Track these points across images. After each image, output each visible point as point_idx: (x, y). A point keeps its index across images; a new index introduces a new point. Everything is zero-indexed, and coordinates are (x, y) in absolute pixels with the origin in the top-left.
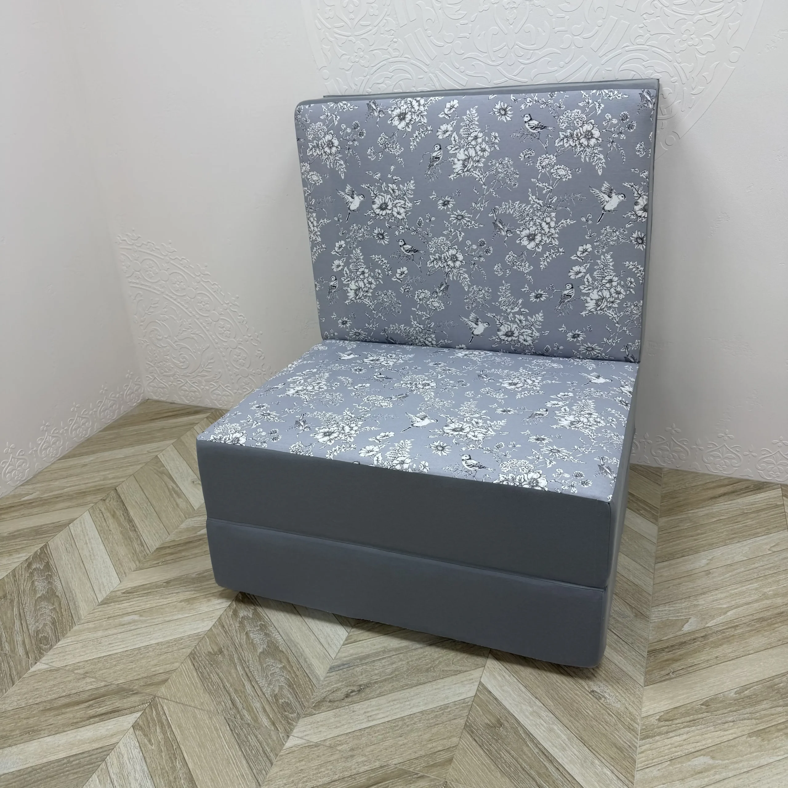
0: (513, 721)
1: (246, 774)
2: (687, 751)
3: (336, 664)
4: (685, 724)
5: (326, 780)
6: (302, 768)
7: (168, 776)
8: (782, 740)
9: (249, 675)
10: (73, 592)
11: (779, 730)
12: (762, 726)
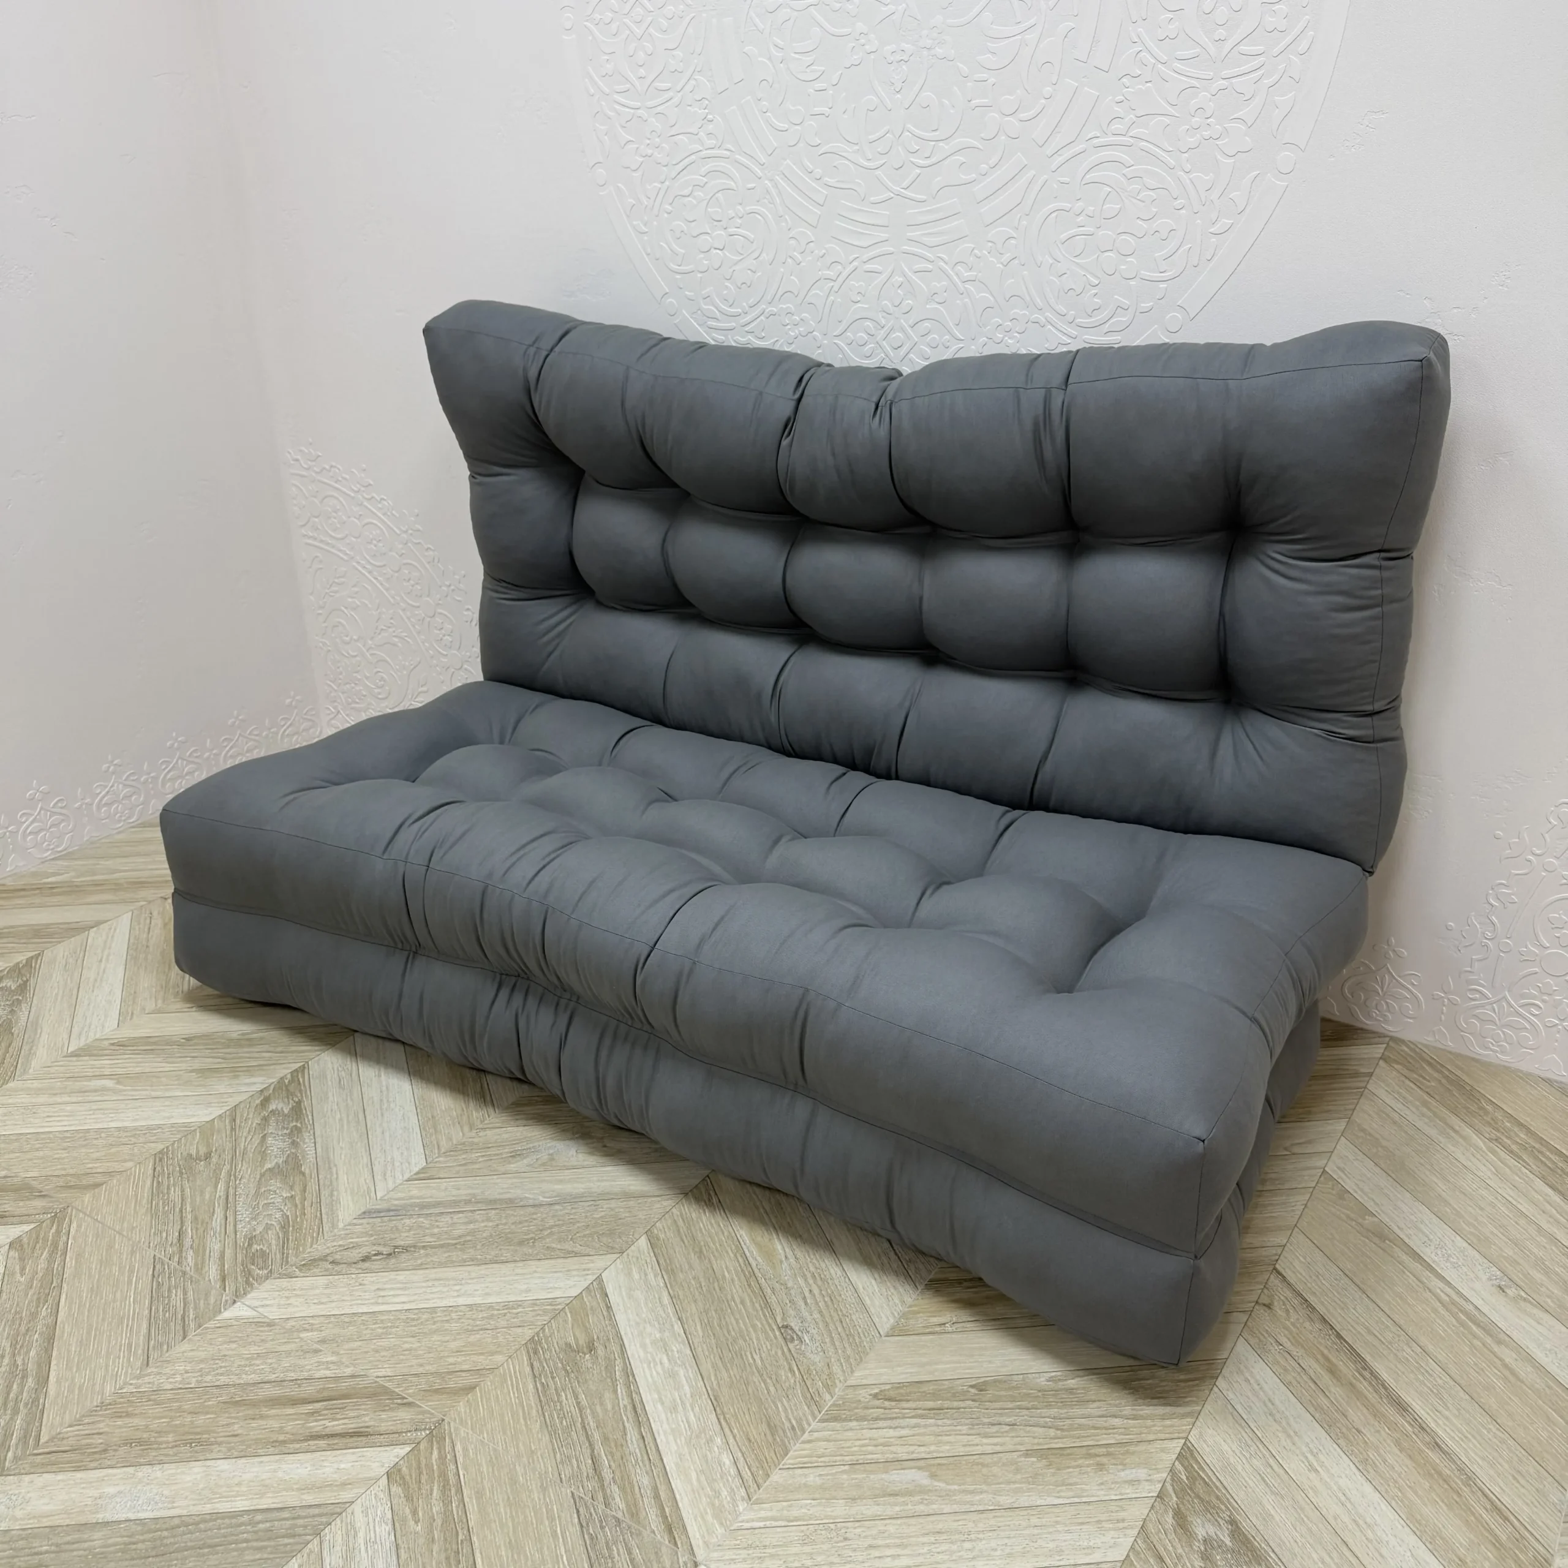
0: (615, 1348)
1: (137, 1345)
2: (891, 1456)
3: (378, 1207)
4: (920, 1412)
5: (253, 1378)
6: (227, 1353)
7: (20, 1325)
8: (1087, 1473)
9: (230, 1199)
10: (39, 1031)
11: (1090, 1456)
12: (1063, 1443)
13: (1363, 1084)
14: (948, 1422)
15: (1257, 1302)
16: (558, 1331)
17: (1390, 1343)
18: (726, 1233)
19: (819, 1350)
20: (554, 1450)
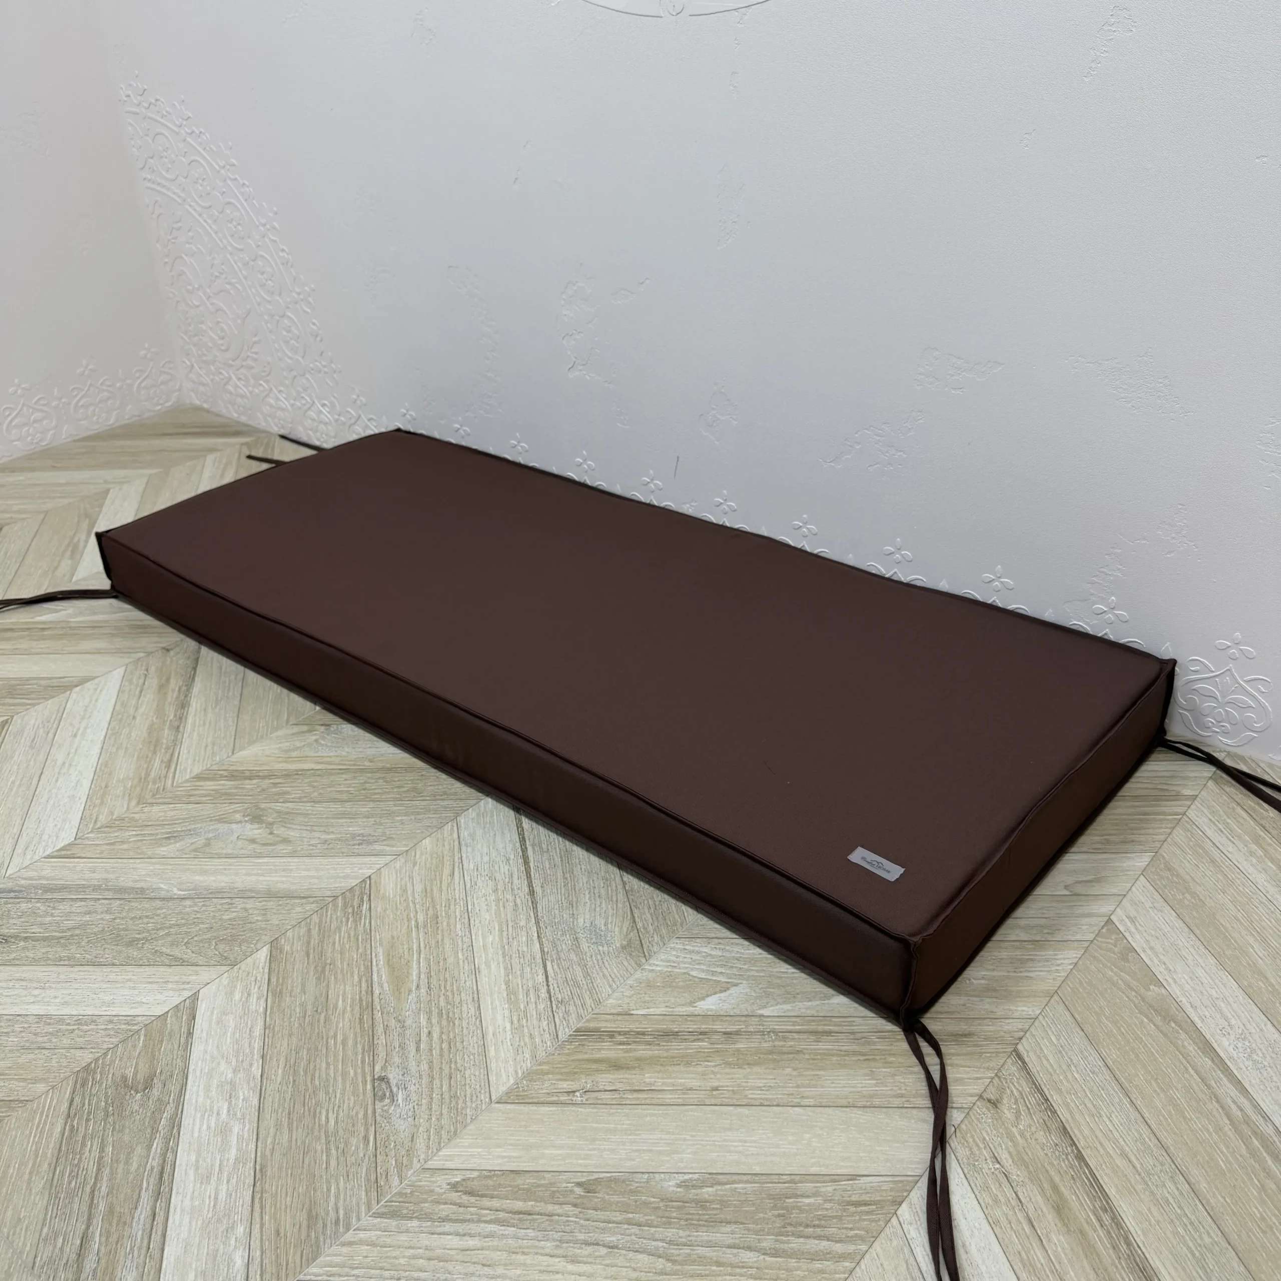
13: (1181, 810)
14: (531, 1233)
15: (981, 1097)
16: (120, 1060)
17: (1149, 1174)
18: (360, 950)
19: (410, 1114)
20: (45, 1219)
